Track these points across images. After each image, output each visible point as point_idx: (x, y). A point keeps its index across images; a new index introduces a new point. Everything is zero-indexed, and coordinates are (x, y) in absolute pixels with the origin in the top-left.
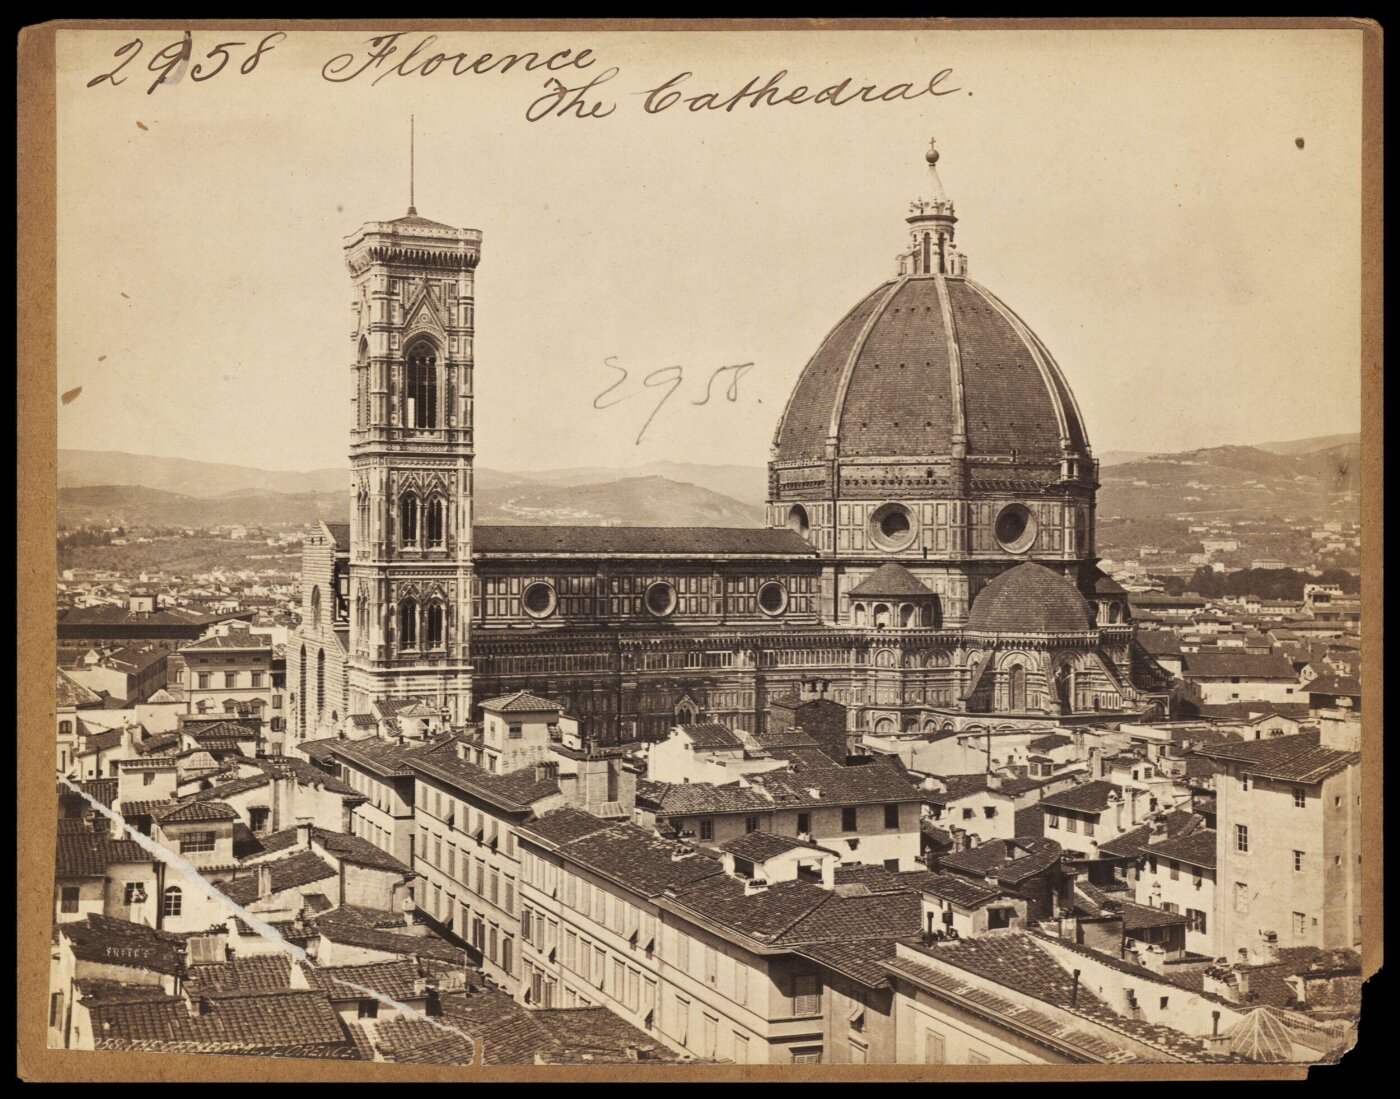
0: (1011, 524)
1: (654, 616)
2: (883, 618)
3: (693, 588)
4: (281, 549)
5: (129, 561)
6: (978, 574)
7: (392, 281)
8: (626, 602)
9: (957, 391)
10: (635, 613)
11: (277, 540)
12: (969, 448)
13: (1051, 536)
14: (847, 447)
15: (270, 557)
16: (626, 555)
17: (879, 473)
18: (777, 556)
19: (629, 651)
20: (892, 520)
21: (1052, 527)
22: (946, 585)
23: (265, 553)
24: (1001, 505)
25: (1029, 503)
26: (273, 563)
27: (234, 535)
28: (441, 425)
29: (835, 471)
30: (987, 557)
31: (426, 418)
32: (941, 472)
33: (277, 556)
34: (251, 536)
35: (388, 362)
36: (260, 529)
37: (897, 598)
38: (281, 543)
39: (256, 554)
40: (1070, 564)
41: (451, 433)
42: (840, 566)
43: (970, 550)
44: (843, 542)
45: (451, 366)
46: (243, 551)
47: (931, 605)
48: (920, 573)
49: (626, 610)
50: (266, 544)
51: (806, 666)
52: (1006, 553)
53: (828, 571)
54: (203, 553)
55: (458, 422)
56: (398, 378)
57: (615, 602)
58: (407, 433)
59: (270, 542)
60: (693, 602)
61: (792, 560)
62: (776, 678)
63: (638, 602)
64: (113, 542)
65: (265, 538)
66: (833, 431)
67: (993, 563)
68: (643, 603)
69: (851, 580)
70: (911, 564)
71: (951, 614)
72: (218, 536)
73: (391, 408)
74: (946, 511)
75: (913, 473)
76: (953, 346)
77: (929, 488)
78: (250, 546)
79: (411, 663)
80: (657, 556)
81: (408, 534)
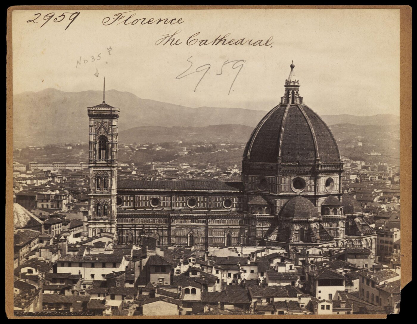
1: (189, 208)
3: (202, 200)
8: (181, 204)
10: (184, 207)
13: (311, 187)
16: (181, 190)
18: (229, 191)
19: (173, 218)
21: (311, 185)
25: (303, 177)
30: (288, 194)
49: (181, 206)
51: (230, 224)
52: (294, 192)
57: (178, 203)
60: (202, 204)
61: (234, 192)
62: (220, 227)
63: (185, 204)
68: (186, 204)
79: (99, 220)
80: (191, 190)
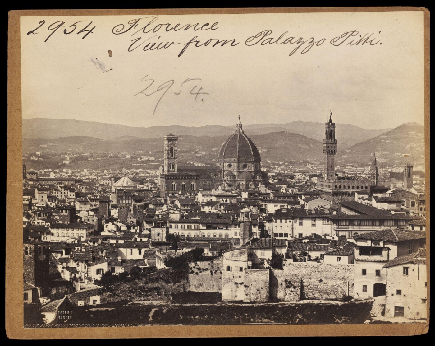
0: (245, 166)
2: (228, 178)
4: (143, 162)
5: (95, 165)
6: (240, 172)
7: (169, 142)
9: (238, 150)
11: (141, 159)
12: (239, 157)
14: (225, 156)
15: (139, 164)
17: (229, 160)
20: (230, 166)
22: (236, 174)
23: (138, 164)
24: (243, 164)
26: (140, 167)
27: (126, 157)
28: (174, 157)
29: (224, 159)
31: (172, 156)
32: (236, 160)
33: (142, 164)
34: (132, 157)
35: (168, 150)
36: (134, 154)
37: (229, 175)
38: (142, 160)
39: (135, 164)
40: (253, 171)
41: (175, 157)
42: (224, 171)
43: (239, 169)
44: (225, 168)
45: (175, 150)
46: (130, 163)
47: (234, 176)
48: (233, 172)
50: (137, 160)
53: (223, 172)
54: (118, 163)
55: (176, 156)
56: (169, 152)
58: (170, 157)
59: (138, 159)
64: (89, 159)
65: (137, 158)
66: (224, 154)
67: (242, 171)
69: (225, 173)
70: (232, 171)
71: (237, 177)
72: (121, 157)
73: (168, 155)
74: (236, 165)
75: (233, 160)
76: (238, 144)
77: (234, 162)
78: (132, 161)
81: (170, 168)
